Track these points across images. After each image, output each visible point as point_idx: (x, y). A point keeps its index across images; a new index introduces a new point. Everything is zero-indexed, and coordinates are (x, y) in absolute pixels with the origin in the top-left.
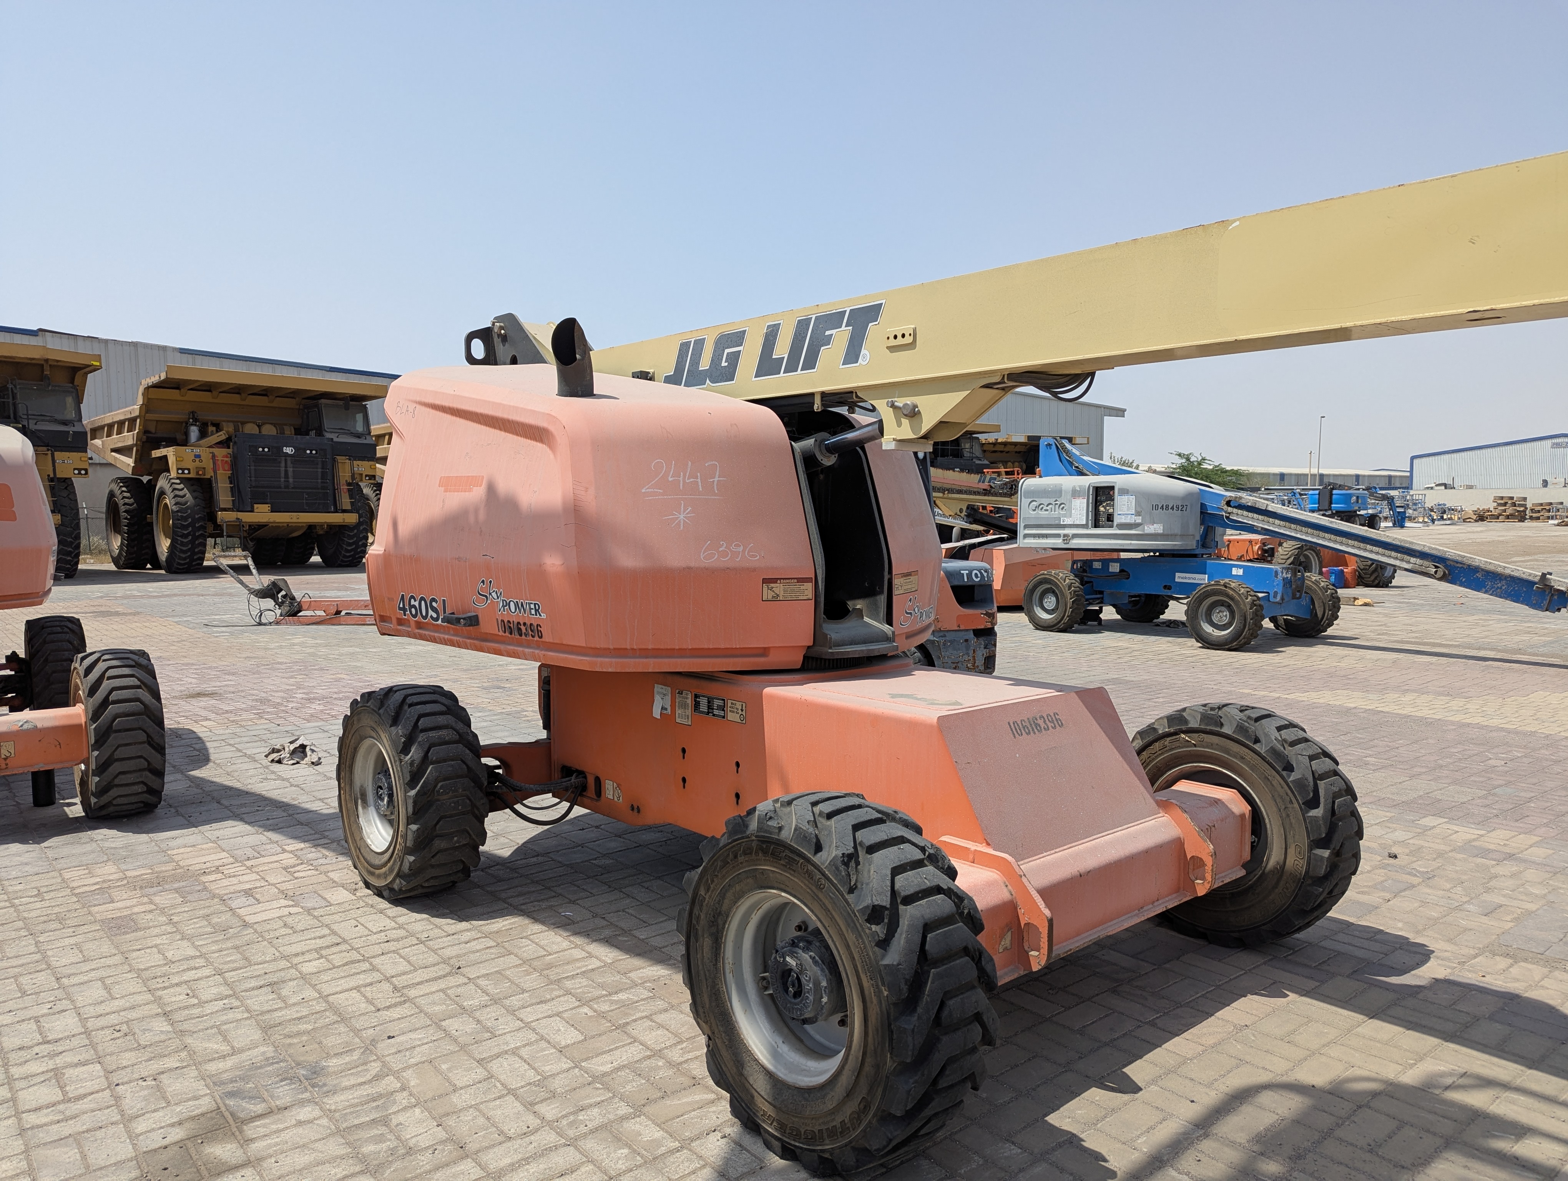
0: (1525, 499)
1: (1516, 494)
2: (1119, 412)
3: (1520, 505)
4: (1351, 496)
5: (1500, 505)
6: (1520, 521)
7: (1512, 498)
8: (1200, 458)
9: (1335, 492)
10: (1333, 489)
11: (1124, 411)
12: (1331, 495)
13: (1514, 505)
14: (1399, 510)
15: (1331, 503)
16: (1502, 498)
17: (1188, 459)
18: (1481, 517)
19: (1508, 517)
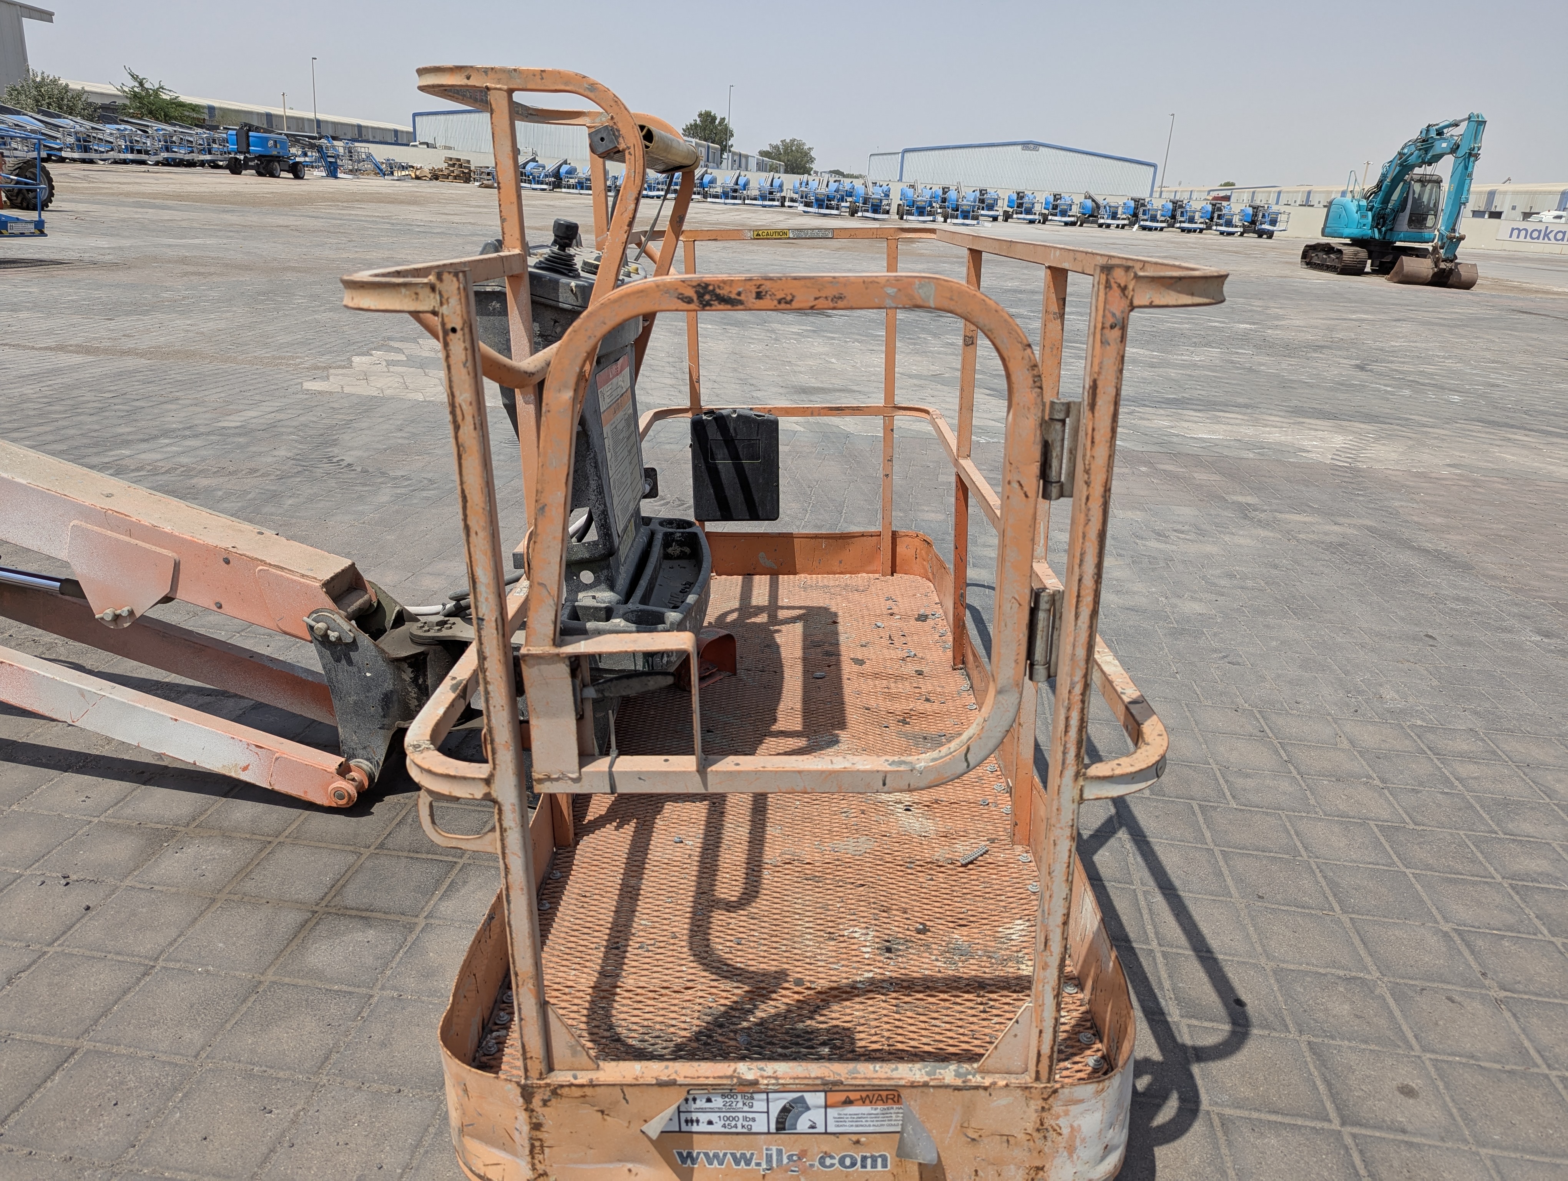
0: (468, 162)
1: (463, 157)
2: (46, 16)
3: (466, 167)
4: (267, 139)
5: (450, 165)
6: (465, 182)
7: (459, 160)
8: (157, 86)
9: (251, 134)
10: (249, 130)
11: (52, 14)
12: (248, 137)
13: (461, 166)
14: (330, 160)
15: (248, 145)
16: (451, 159)
17: (141, 84)
18: (435, 176)
19: (455, 178)
